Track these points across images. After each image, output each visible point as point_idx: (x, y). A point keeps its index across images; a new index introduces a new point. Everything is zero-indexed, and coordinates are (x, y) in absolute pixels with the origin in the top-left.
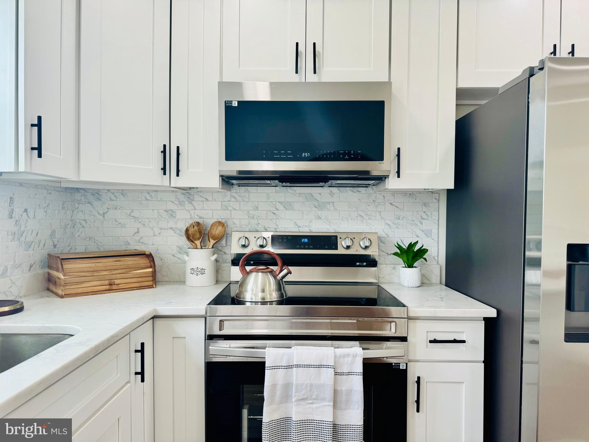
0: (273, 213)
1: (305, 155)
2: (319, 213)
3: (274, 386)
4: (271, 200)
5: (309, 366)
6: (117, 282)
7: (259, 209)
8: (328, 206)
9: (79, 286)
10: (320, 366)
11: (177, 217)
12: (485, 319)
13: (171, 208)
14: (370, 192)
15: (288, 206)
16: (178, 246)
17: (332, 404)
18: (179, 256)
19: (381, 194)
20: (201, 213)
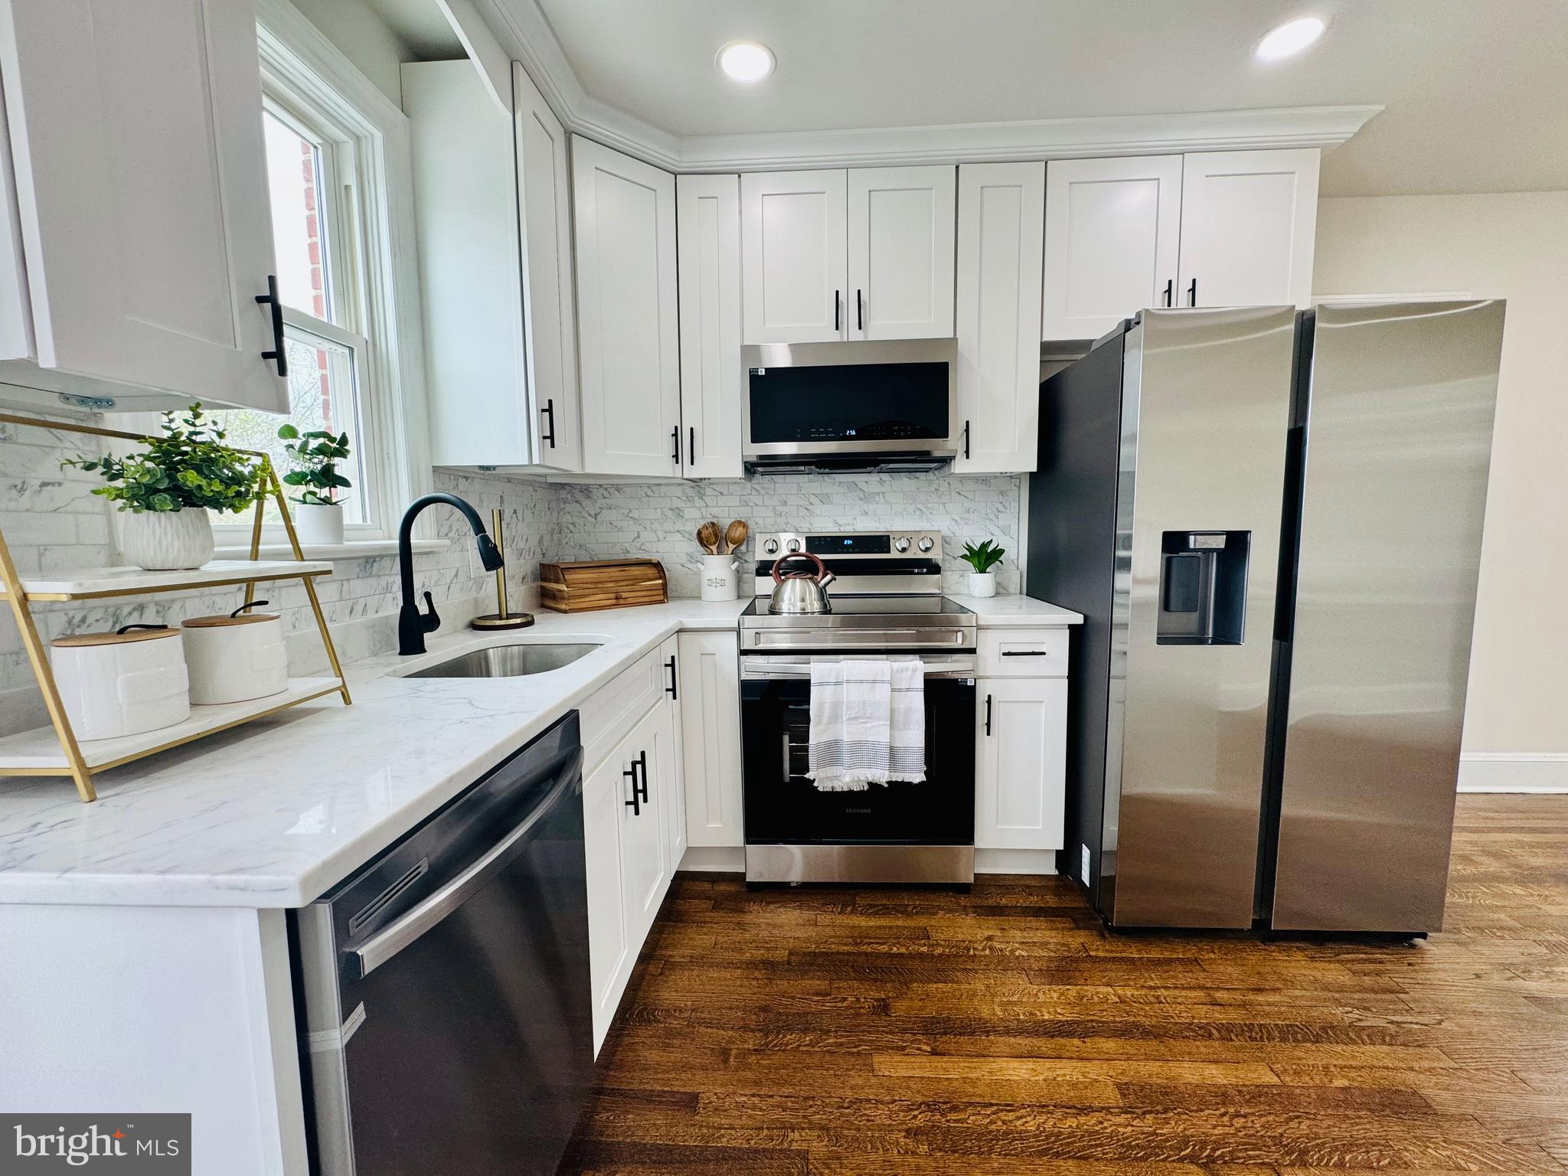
0: (806, 509)
1: (850, 433)
2: (865, 507)
3: (821, 705)
4: (803, 492)
5: (861, 682)
6: (624, 595)
7: (788, 503)
8: (877, 497)
9: (583, 600)
10: (874, 682)
11: (686, 517)
12: (1071, 627)
13: (678, 506)
14: (932, 478)
15: (825, 499)
16: (687, 554)
17: (888, 723)
18: (690, 566)
19: (945, 481)
20: (715, 511)
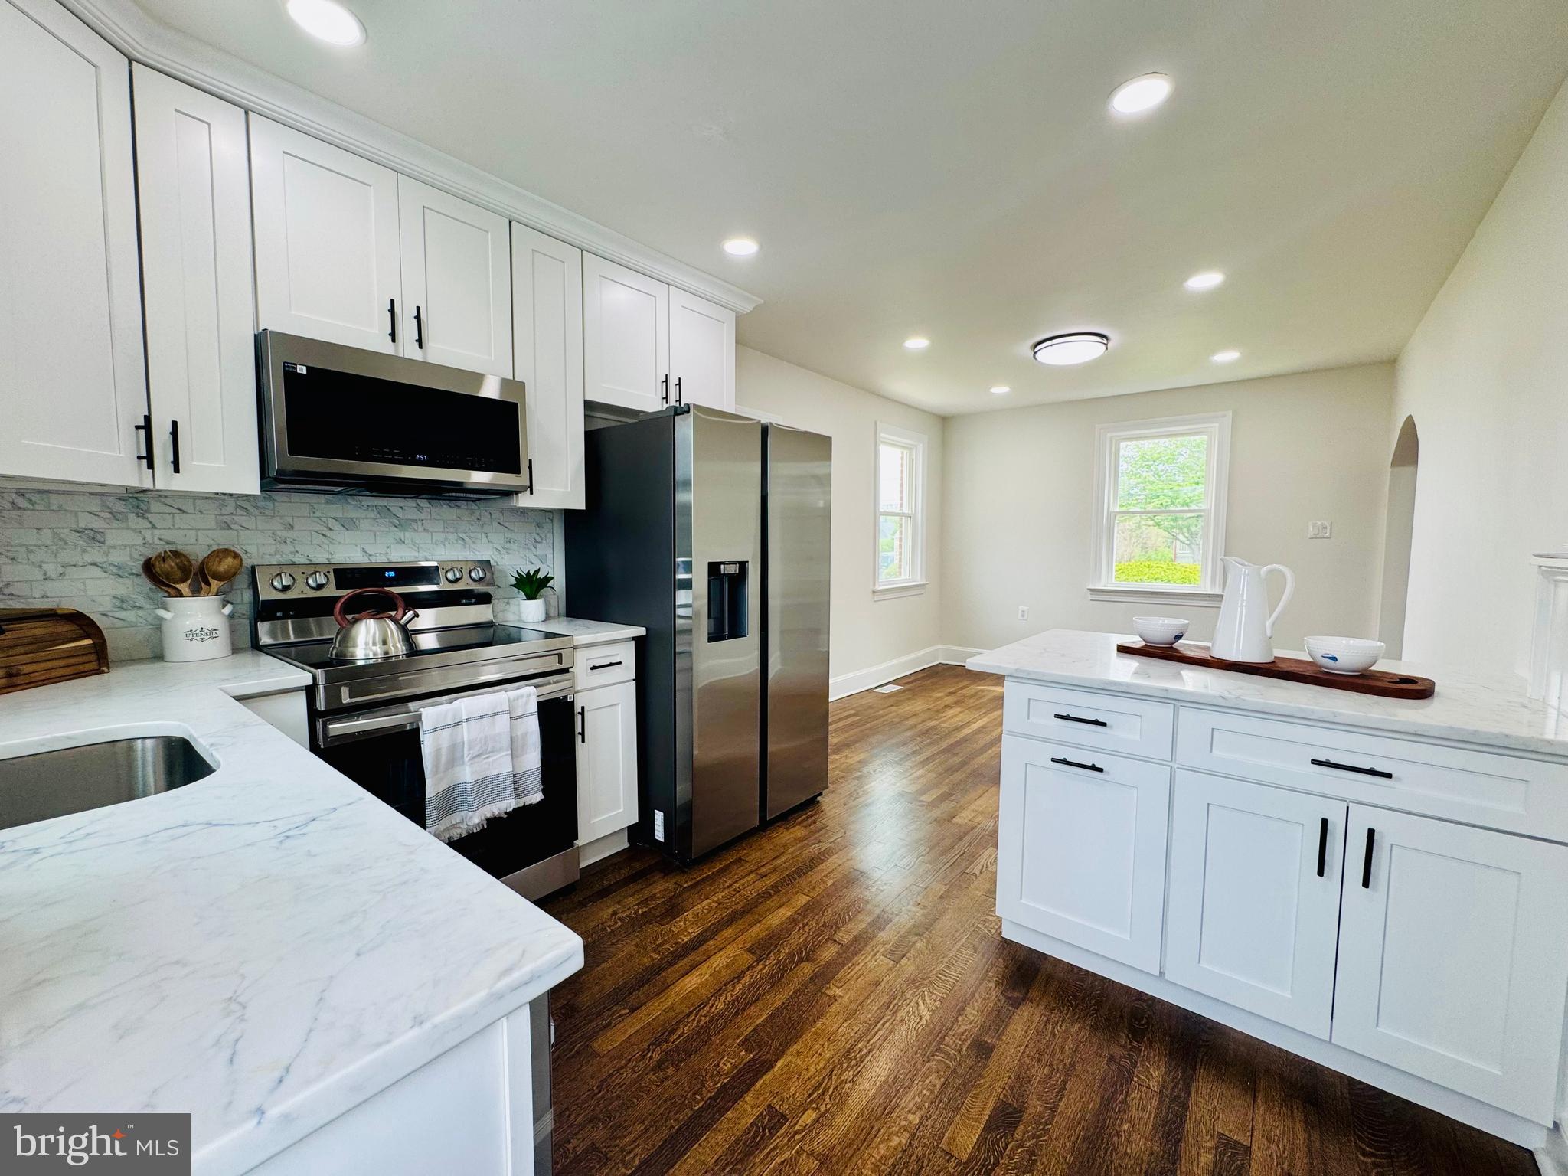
0: (323, 535)
1: (420, 458)
2: (401, 535)
3: (438, 751)
5: (481, 717)
6: (25, 669)
7: (296, 527)
8: (414, 525)
10: (494, 714)
12: (634, 638)
13: (92, 526)
14: (473, 507)
15: (348, 524)
16: (114, 597)
17: (509, 752)
19: (486, 511)
20: (168, 535)
